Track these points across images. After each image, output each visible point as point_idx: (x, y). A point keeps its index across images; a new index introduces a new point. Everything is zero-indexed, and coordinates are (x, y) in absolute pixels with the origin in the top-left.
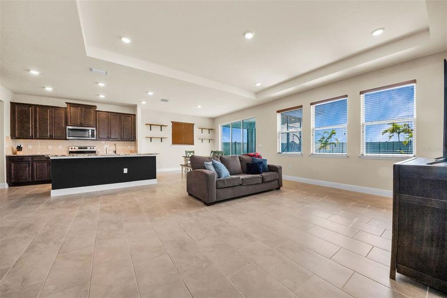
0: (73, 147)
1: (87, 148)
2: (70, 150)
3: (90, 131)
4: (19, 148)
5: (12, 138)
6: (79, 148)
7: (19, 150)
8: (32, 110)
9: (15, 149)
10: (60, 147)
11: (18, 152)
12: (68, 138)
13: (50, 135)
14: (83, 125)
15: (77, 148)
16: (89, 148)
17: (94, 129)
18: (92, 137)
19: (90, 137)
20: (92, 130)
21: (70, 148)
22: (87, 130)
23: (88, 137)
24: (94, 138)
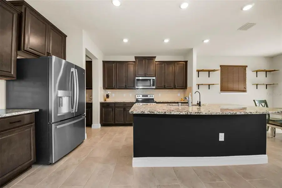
0: (139, 95)
1: (147, 96)
2: (137, 98)
3: (152, 80)
4: (108, 96)
5: (103, 89)
6: (143, 96)
7: (107, 98)
8: (114, 66)
9: (106, 97)
10: (131, 95)
11: (107, 99)
12: (136, 87)
13: (125, 86)
14: (147, 76)
15: (141, 96)
16: (149, 96)
17: (154, 78)
18: (153, 86)
19: (152, 86)
20: (153, 80)
21: (137, 95)
22: (150, 80)
23: (151, 86)
24: (154, 87)
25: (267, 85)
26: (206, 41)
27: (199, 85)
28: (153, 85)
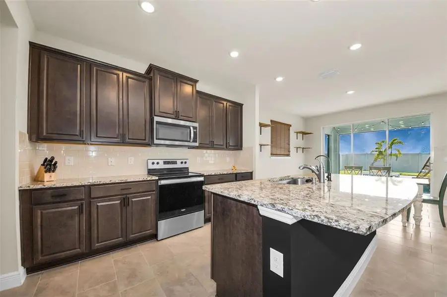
0: (156, 162)
1: (175, 163)
2: (151, 167)
3: (192, 129)
4: (50, 165)
6: (165, 163)
10: (132, 160)
11: (47, 176)
12: (156, 142)
14: (180, 117)
15: (161, 162)
16: (178, 162)
17: (196, 125)
18: (193, 142)
19: (191, 141)
20: (195, 128)
21: (150, 162)
22: (189, 127)
23: (189, 142)
24: (197, 144)
25: (303, 148)
26: (279, 79)
27: (261, 145)
28: (195, 141)
